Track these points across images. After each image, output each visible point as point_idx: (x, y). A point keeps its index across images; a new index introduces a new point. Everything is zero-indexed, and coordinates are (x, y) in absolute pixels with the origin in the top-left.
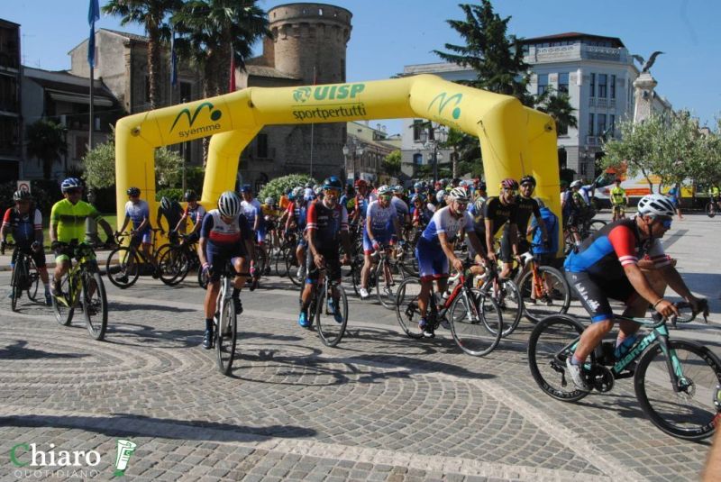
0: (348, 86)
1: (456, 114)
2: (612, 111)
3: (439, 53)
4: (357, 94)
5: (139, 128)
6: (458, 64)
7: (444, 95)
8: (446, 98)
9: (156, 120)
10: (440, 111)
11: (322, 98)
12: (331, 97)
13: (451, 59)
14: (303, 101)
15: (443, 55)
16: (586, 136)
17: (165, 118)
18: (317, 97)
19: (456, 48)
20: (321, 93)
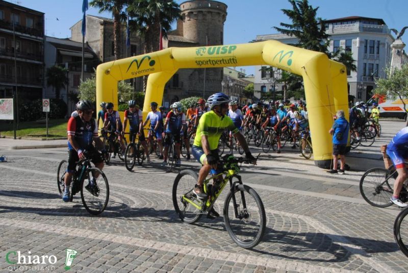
0: (227, 47)
1: (289, 63)
2: (377, 62)
3: (277, 28)
4: (232, 51)
5: (109, 70)
6: (288, 34)
7: (282, 52)
8: (284, 54)
9: (119, 66)
10: (280, 61)
11: (212, 53)
12: (218, 53)
13: (284, 31)
14: (202, 55)
15: (279, 30)
16: (361, 77)
17: (124, 64)
18: (209, 53)
19: (287, 26)
20: (211, 51)
